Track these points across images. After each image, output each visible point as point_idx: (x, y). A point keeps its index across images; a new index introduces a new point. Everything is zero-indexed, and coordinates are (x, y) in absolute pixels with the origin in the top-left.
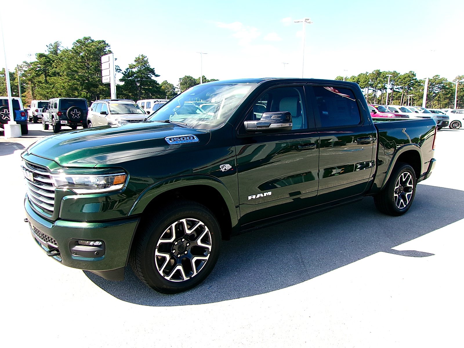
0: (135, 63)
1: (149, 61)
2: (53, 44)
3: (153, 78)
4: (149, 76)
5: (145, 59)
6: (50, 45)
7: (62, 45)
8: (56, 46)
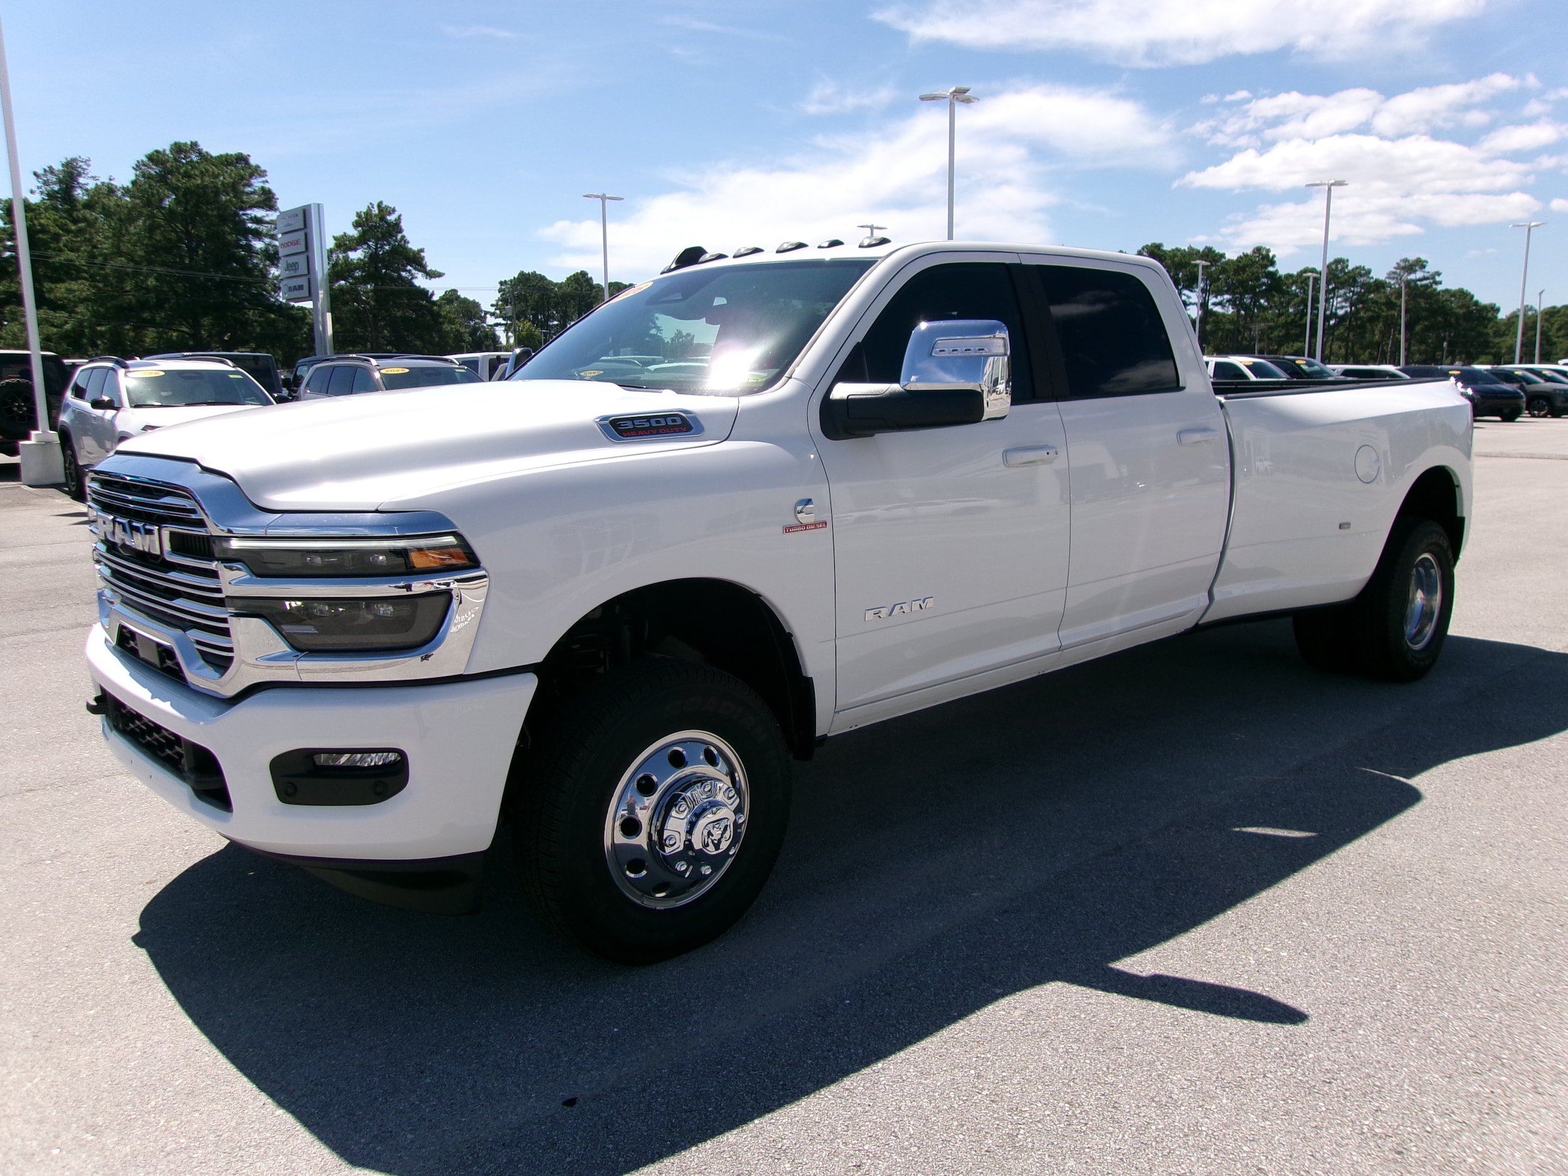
0: (354, 233)
1: (403, 225)
2: (58, 167)
3: (420, 281)
4: (404, 274)
5: (392, 218)
6: (45, 171)
7: (92, 171)
8: (70, 173)
